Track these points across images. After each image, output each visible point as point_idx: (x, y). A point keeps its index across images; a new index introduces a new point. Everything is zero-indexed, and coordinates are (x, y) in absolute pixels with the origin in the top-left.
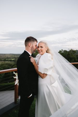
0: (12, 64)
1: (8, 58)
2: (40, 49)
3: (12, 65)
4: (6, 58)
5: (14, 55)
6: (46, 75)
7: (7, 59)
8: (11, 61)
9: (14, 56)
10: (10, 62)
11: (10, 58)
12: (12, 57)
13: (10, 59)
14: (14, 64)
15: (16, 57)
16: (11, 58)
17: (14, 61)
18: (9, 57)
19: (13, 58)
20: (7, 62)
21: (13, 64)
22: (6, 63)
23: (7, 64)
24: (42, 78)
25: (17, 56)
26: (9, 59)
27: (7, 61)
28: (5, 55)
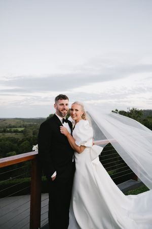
0: (18, 139)
1: (11, 127)
2: (74, 112)
3: (19, 141)
4: (7, 127)
5: (23, 121)
6: (85, 147)
7: (8, 129)
8: (16, 132)
9: (22, 123)
10: (14, 134)
11: (14, 127)
12: (19, 125)
13: (15, 129)
14: (23, 139)
15: (26, 125)
16: (16, 127)
17: (22, 132)
18: (13, 124)
19: (21, 127)
20: (8, 135)
21: (21, 139)
22: (7, 137)
23: (8, 139)
24: (79, 153)
25: (29, 123)
26: (13, 129)
27: (8, 132)
28: (4, 120)
